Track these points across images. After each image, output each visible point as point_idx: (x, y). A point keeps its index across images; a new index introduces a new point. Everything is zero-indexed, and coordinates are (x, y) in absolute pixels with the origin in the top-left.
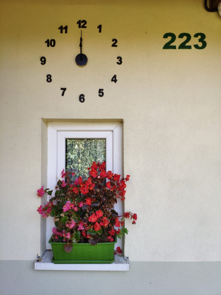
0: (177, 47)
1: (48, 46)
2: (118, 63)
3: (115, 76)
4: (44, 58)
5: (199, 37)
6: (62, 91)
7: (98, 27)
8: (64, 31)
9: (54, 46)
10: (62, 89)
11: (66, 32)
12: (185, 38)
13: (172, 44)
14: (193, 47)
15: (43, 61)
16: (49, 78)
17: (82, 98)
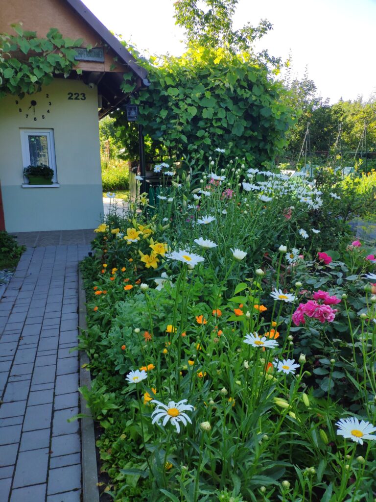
0: (74, 99)
2: (49, 105)
3: (49, 110)
4: (17, 101)
5: (83, 95)
10: (26, 115)
12: (77, 95)
14: (80, 99)
16: (20, 110)
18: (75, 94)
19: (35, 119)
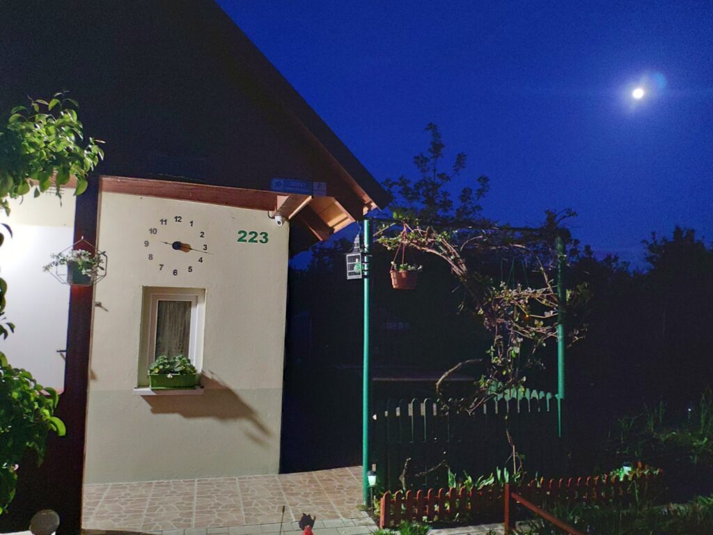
0: (248, 241)
1: (151, 233)
2: (204, 249)
3: (201, 258)
5: (264, 235)
6: (160, 267)
7: (190, 222)
9: (156, 233)
11: (166, 224)
12: (254, 235)
13: (245, 239)
14: (259, 242)
15: (147, 244)
16: (151, 257)
18: (251, 233)
19: (175, 272)
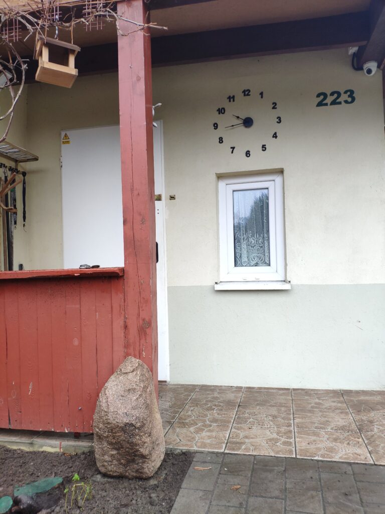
0: (329, 104)
1: (219, 113)
2: (278, 122)
3: (275, 133)
4: (216, 124)
5: (349, 93)
6: (232, 149)
7: (260, 94)
8: (232, 100)
9: (224, 113)
10: (231, 148)
11: (234, 101)
12: (336, 95)
13: (324, 102)
14: (343, 103)
15: (216, 126)
16: (221, 140)
17: (248, 154)
18: (332, 94)
